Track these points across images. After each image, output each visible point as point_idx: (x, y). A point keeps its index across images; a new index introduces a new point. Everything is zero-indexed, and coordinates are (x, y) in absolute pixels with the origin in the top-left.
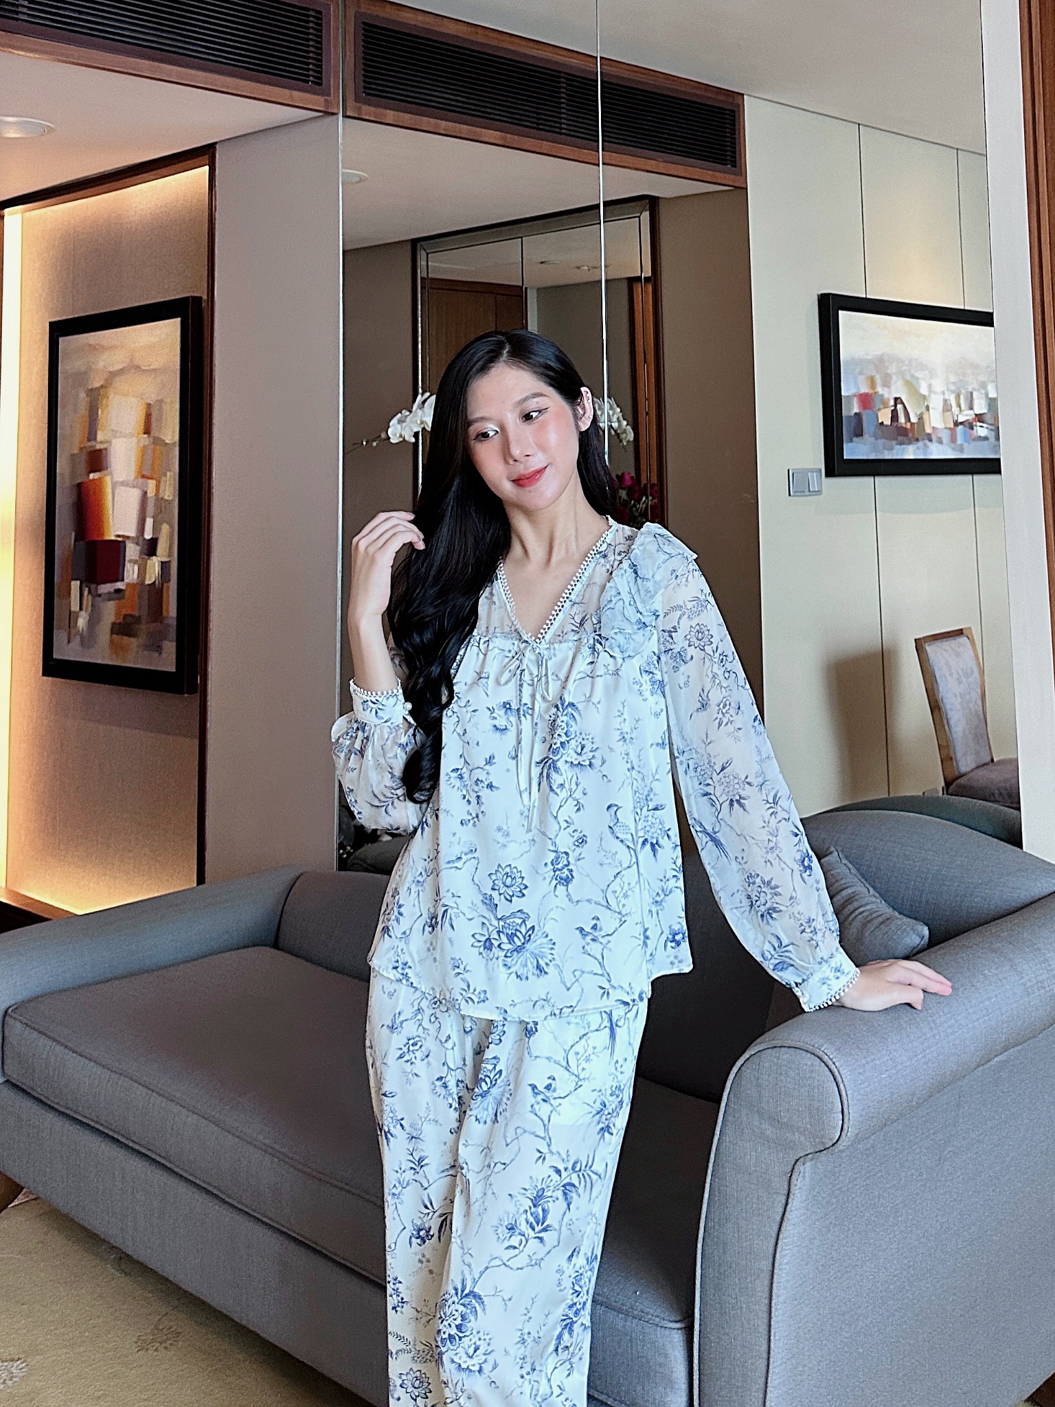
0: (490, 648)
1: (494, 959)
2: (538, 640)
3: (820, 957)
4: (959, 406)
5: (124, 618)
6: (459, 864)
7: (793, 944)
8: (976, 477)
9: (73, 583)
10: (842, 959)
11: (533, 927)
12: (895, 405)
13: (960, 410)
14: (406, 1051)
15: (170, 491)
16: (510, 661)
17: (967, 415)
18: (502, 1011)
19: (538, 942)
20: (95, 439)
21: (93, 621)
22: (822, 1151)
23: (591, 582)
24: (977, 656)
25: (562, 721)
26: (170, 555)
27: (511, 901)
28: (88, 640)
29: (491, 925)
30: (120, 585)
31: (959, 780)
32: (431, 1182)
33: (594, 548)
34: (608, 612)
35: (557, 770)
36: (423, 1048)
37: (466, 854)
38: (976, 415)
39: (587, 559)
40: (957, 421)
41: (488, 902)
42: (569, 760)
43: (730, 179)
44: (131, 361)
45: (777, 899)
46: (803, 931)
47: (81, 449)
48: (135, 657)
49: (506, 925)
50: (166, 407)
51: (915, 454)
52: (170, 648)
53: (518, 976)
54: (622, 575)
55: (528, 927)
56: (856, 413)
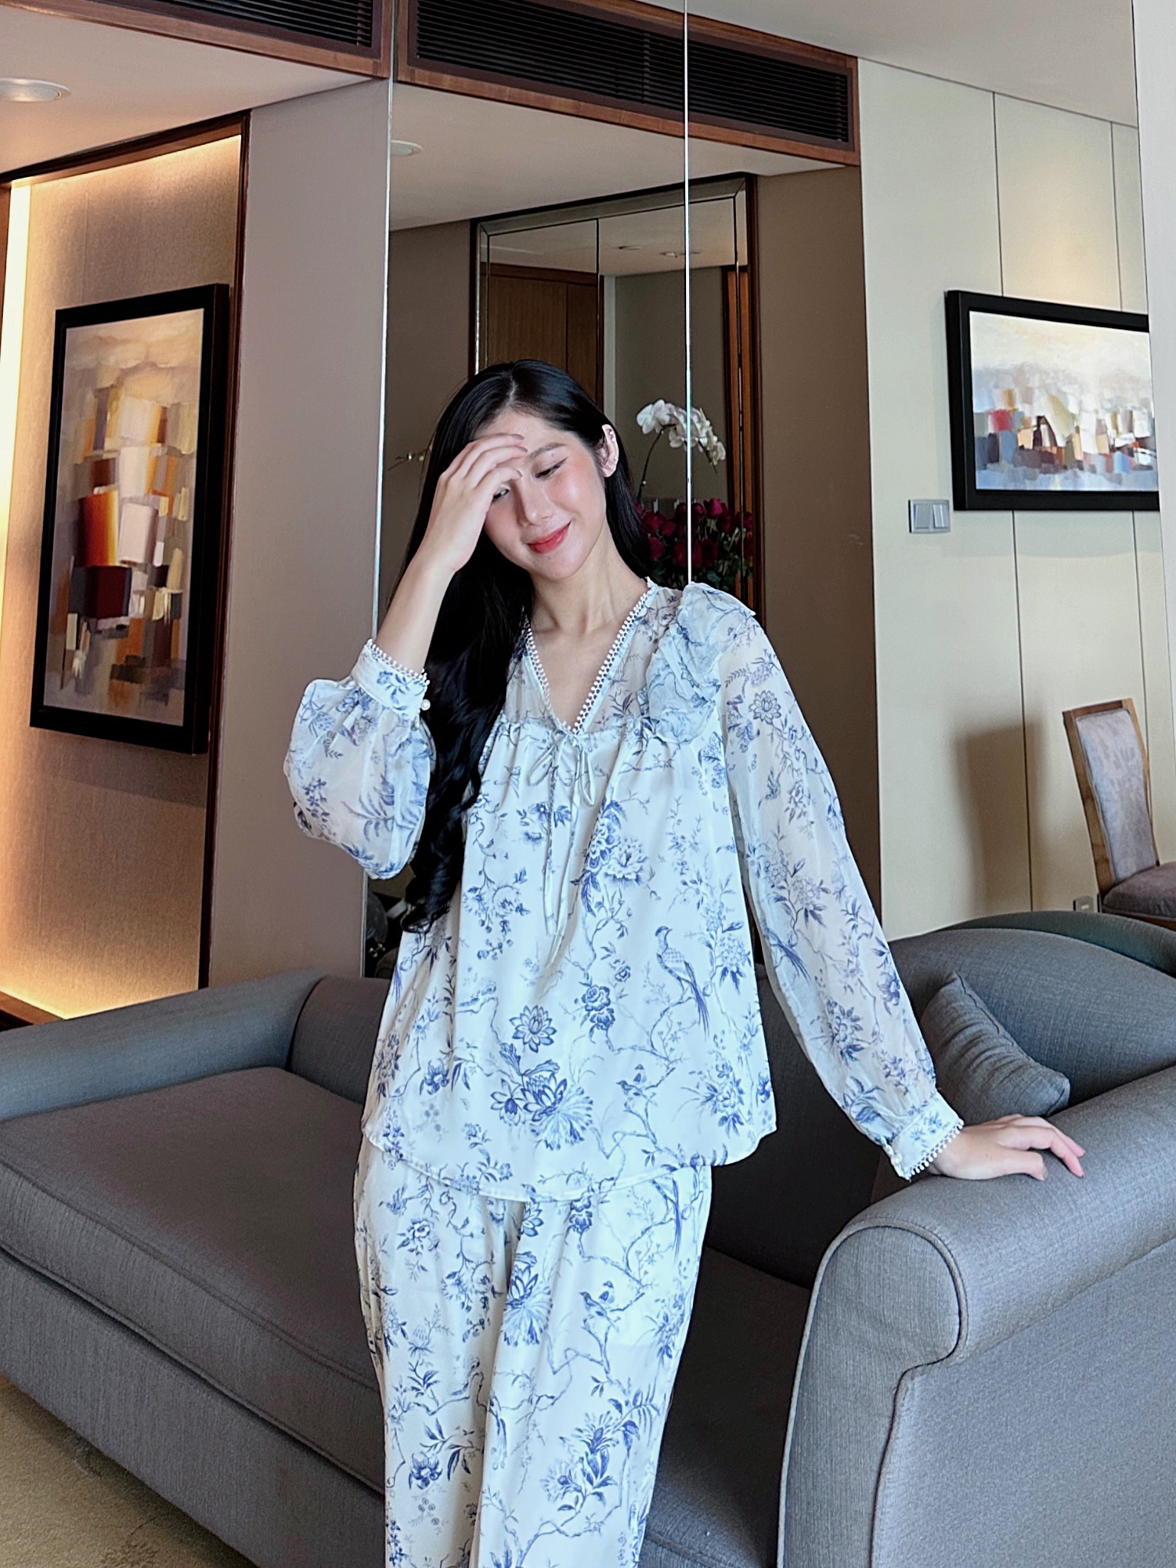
0: (522, 736)
1: (520, 1124)
2: (574, 730)
3: (911, 1105)
4: (1116, 427)
5: (126, 661)
6: (475, 1007)
7: (877, 1088)
8: (1138, 514)
9: (70, 616)
10: (940, 1107)
11: (564, 1082)
12: (1038, 426)
13: (1118, 432)
14: (411, 1237)
15: (184, 511)
16: (544, 754)
17: (1126, 439)
18: (530, 1190)
19: (573, 1100)
20: (102, 447)
21: (91, 663)
22: (935, 1363)
23: (632, 654)
24: (1139, 735)
25: (603, 825)
26: (182, 586)
27: (537, 1051)
28: (84, 685)
29: (513, 1082)
30: (123, 620)
31: (1116, 888)
32: (440, 1406)
33: (631, 613)
34: (656, 690)
35: (595, 884)
36: (431, 1236)
37: (483, 994)
38: (1137, 439)
39: (623, 627)
40: (1113, 446)
41: (508, 1054)
42: (610, 872)
43: (839, 154)
44: (147, 357)
45: (858, 1034)
46: (888, 1075)
47: (85, 458)
48: (137, 707)
49: (532, 1081)
50: (184, 412)
51: (1061, 486)
52: (178, 697)
53: (548, 1145)
54: (670, 643)
55: (558, 1081)
56: (990, 435)
